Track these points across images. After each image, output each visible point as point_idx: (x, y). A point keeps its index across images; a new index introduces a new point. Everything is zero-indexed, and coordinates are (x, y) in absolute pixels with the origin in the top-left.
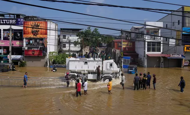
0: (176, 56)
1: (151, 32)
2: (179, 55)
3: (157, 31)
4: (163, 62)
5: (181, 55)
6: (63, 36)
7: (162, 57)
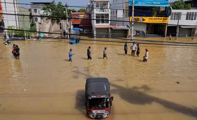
0: (121, 27)
1: (101, 4)
2: (124, 26)
3: (107, 3)
4: (110, 33)
5: (126, 26)
6: (34, 10)
7: (110, 28)
